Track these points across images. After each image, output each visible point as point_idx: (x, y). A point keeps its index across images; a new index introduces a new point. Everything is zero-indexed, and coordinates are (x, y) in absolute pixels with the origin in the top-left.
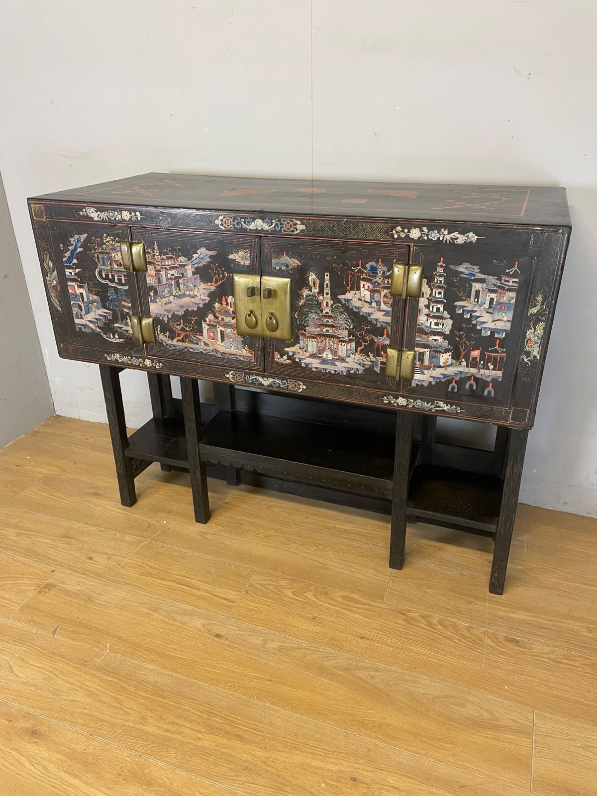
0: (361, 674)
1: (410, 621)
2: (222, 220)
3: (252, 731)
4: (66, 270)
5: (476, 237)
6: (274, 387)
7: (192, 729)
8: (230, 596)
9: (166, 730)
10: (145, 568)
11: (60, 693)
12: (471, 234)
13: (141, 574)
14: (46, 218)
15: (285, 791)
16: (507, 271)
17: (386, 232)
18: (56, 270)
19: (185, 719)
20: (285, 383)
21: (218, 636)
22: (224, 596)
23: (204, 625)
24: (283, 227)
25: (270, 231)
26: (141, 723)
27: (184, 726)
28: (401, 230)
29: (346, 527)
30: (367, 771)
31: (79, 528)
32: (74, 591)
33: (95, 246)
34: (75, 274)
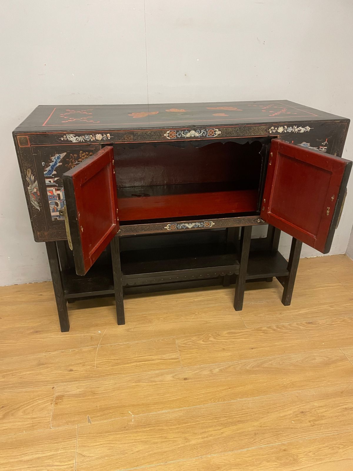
0: (266, 365)
1: (264, 332)
2: (169, 134)
3: (243, 415)
4: (46, 180)
5: (310, 128)
6: (195, 228)
7: (215, 430)
8: (174, 357)
9: (202, 438)
10: (111, 362)
11: (126, 451)
12: (307, 127)
13: (112, 366)
14: (31, 145)
15: (280, 434)
16: (322, 144)
17: (266, 130)
18: (37, 181)
19: (207, 427)
20: (202, 224)
22: (170, 358)
23: (173, 377)
24: (207, 134)
25: (199, 137)
26: (187, 442)
27: (209, 431)
28: (274, 128)
29: (200, 298)
30: (304, 406)
32: (79, 393)
33: (73, 160)
34: (54, 182)
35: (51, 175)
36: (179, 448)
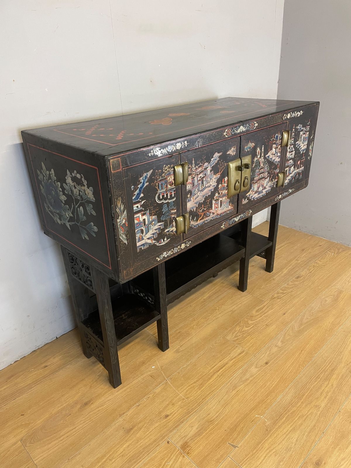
0: (305, 321)
2: (227, 132)
4: (134, 206)
5: (302, 112)
6: (240, 219)
8: (239, 351)
10: (194, 386)
11: (289, 447)
13: (199, 389)
14: (122, 168)
16: (308, 124)
17: (281, 118)
18: (126, 211)
19: (319, 388)
20: (245, 215)
21: (267, 363)
23: (256, 367)
24: (250, 127)
25: (245, 131)
26: (319, 408)
27: (323, 390)
28: (285, 115)
32: (197, 430)
33: (157, 177)
34: (141, 206)
35: (139, 200)
36: (319, 416)
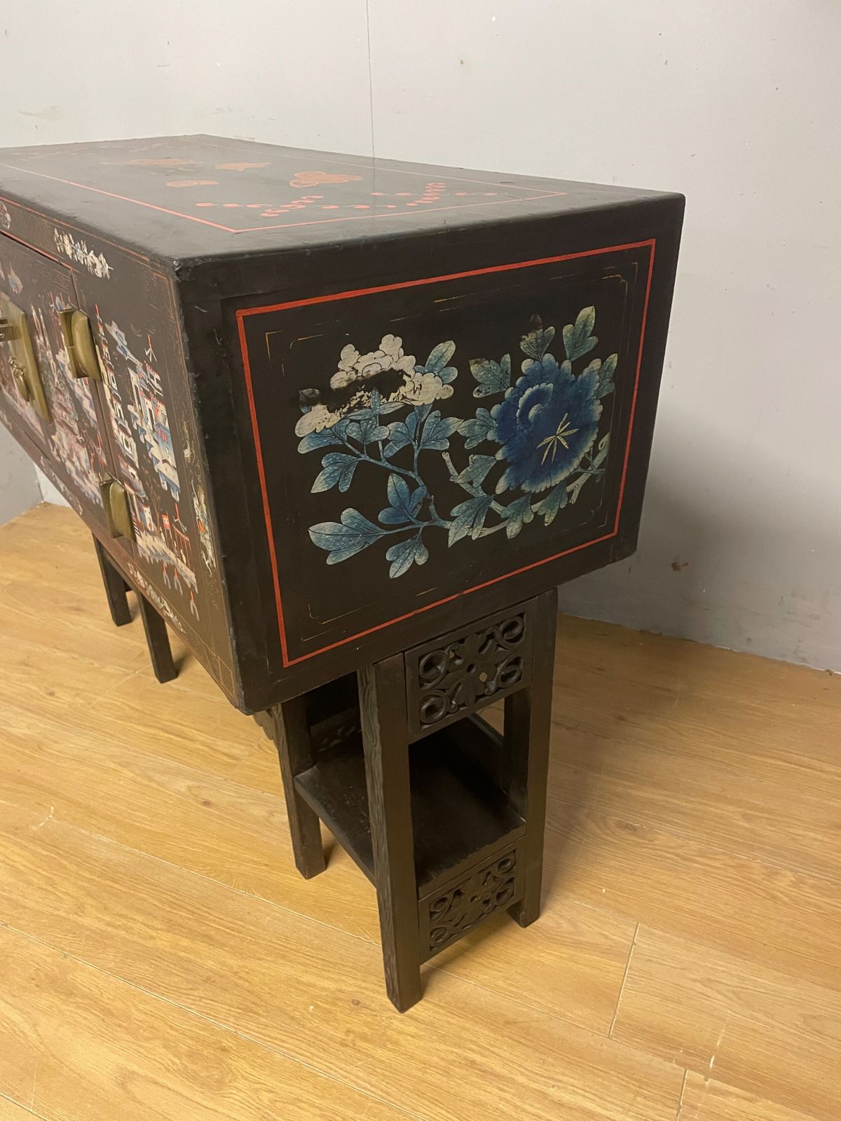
7: (145, 924)
8: (236, 752)
9: (108, 924)
10: (125, 710)
13: (118, 717)
15: (256, 1013)
21: (206, 803)
22: (226, 751)
23: (189, 788)
27: (135, 920)
31: (45, 653)
36: (52, 914)
